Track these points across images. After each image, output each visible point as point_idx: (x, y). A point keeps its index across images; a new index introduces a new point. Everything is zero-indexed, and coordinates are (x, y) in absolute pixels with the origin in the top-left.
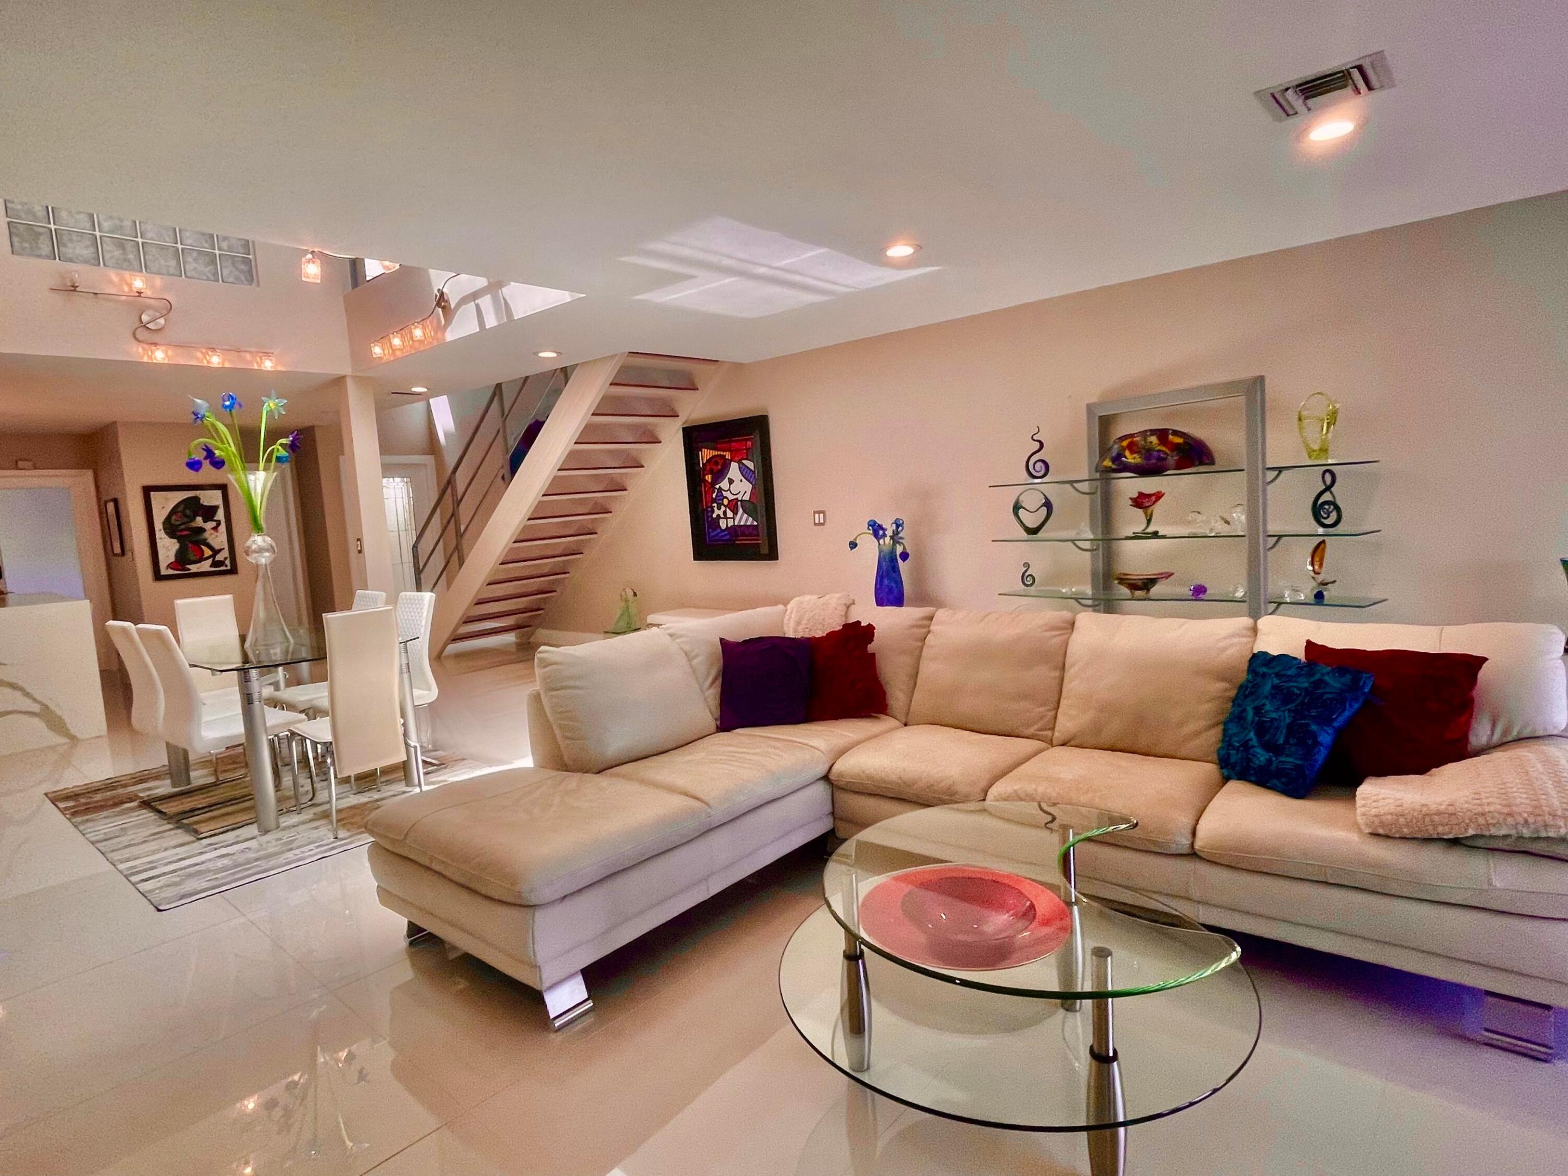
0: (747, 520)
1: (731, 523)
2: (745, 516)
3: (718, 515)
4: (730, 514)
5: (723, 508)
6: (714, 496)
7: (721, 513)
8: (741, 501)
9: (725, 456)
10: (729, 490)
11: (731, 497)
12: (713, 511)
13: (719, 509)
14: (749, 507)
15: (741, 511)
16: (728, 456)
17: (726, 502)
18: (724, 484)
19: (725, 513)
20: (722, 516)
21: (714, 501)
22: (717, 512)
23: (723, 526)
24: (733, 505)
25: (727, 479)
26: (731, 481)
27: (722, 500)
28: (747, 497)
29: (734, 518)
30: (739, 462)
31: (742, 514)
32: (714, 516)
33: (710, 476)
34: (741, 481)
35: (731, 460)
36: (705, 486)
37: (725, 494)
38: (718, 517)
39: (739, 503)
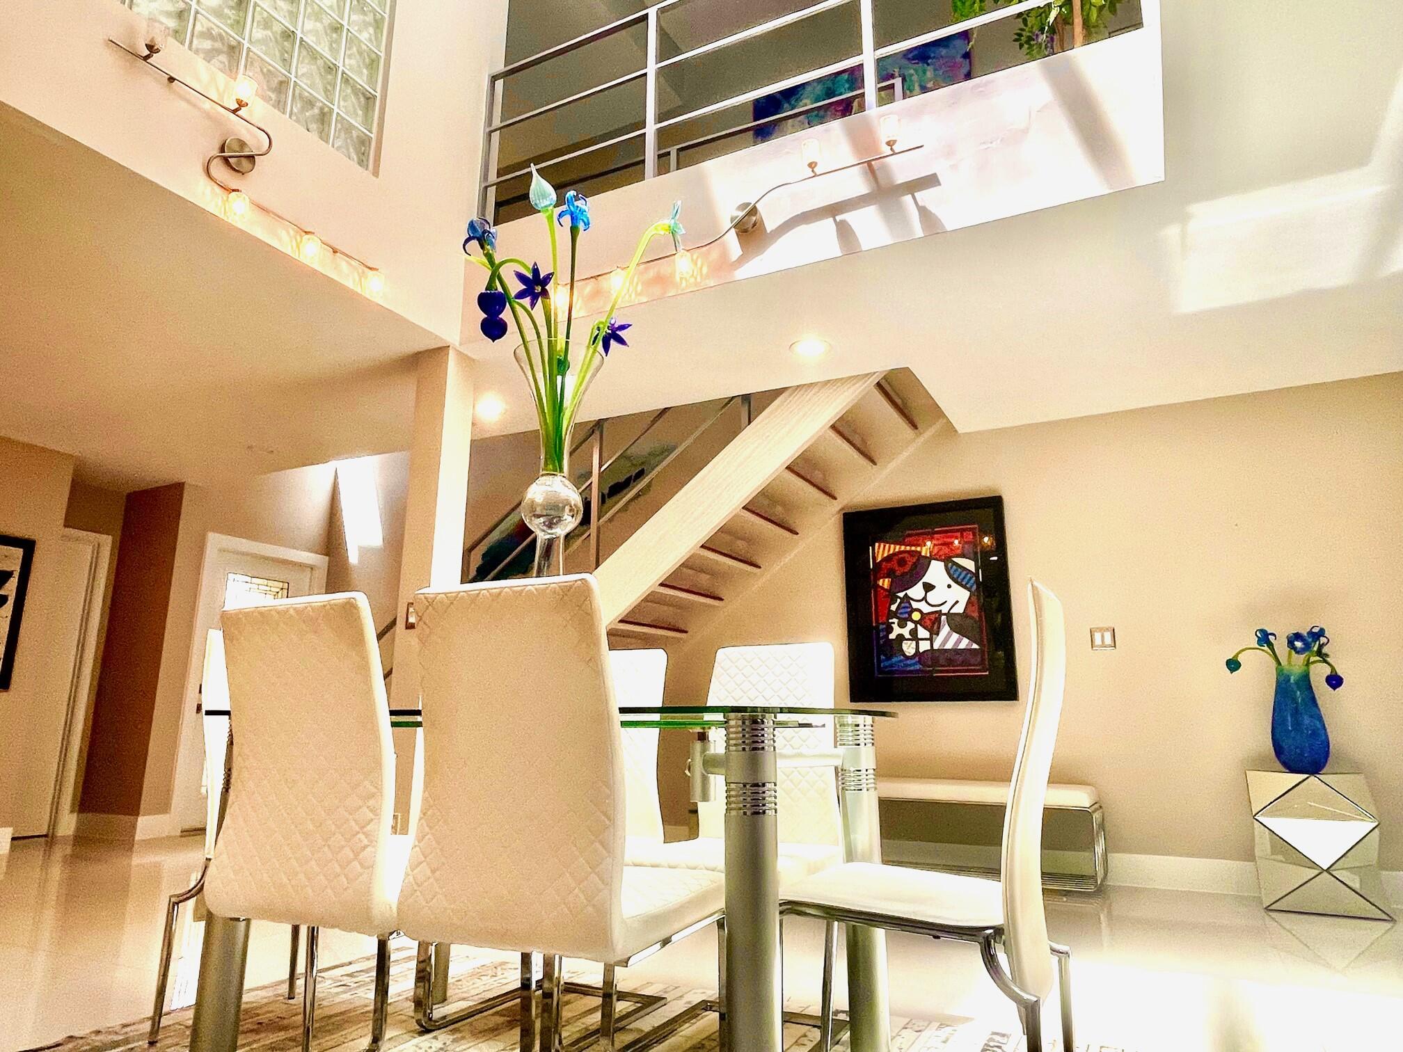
0: (958, 642)
1: (924, 646)
2: (955, 636)
3: (900, 636)
4: (923, 633)
5: (910, 625)
6: (894, 608)
7: (906, 632)
8: (948, 615)
9: (920, 553)
10: (925, 599)
11: (926, 609)
12: (890, 630)
13: (902, 625)
14: (959, 624)
15: (945, 630)
16: (925, 552)
17: (916, 616)
18: (916, 592)
19: (914, 633)
20: (908, 636)
21: (895, 615)
22: (897, 631)
23: (909, 648)
24: (932, 622)
25: (920, 584)
26: (929, 587)
27: (910, 614)
28: (959, 609)
29: (931, 640)
30: (947, 560)
31: (948, 634)
32: (892, 636)
33: (886, 580)
34: (949, 586)
35: (932, 558)
36: (876, 592)
37: (915, 605)
38: (901, 638)
39: (943, 618)
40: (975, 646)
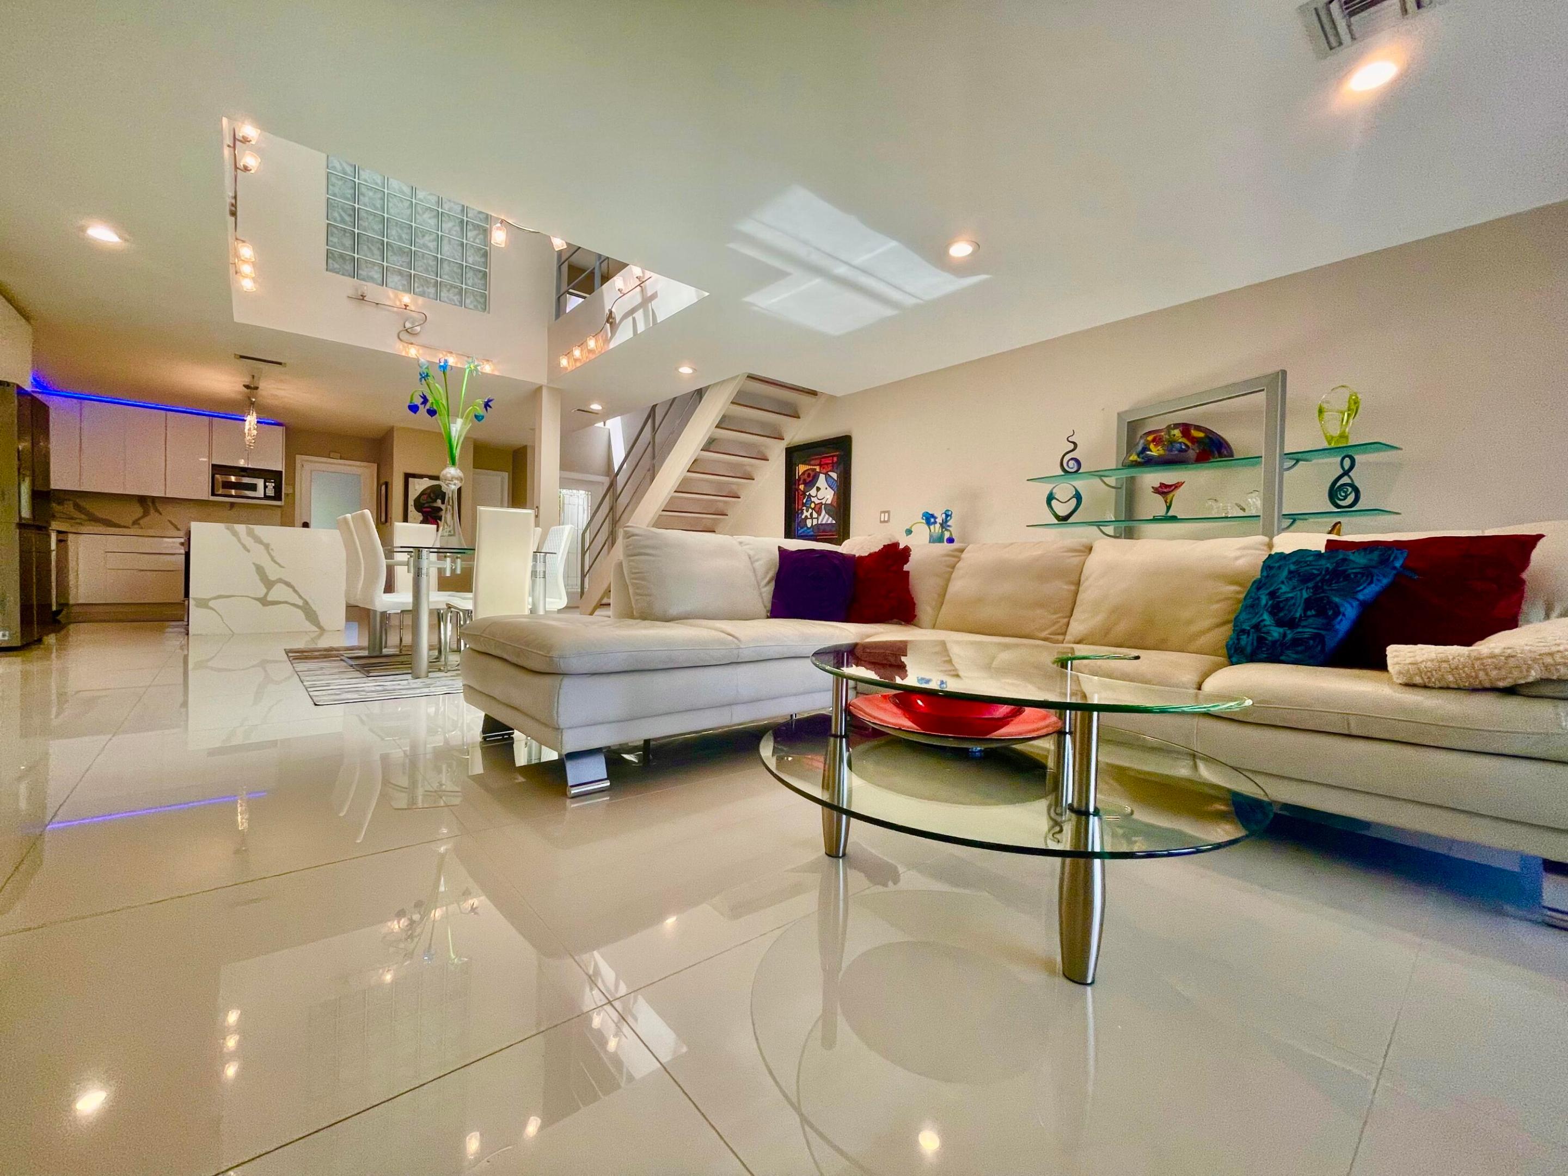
0: (828, 519)
2: (827, 516)
3: (806, 516)
5: (810, 511)
7: (808, 514)
8: (825, 504)
9: (816, 469)
10: (816, 496)
11: (817, 501)
12: (802, 513)
13: (807, 511)
14: (829, 509)
15: (823, 512)
16: (818, 469)
18: (813, 492)
19: (811, 514)
20: (809, 517)
21: (804, 505)
22: (805, 514)
23: (809, 523)
24: (818, 508)
25: (815, 487)
26: (818, 489)
27: (810, 504)
28: (829, 502)
29: (817, 518)
30: (826, 474)
31: (824, 516)
32: (803, 517)
33: (802, 485)
34: (826, 488)
35: (820, 473)
36: (798, 493)
37: (812, 499)
38: (806, 517)
39: (823, 506)
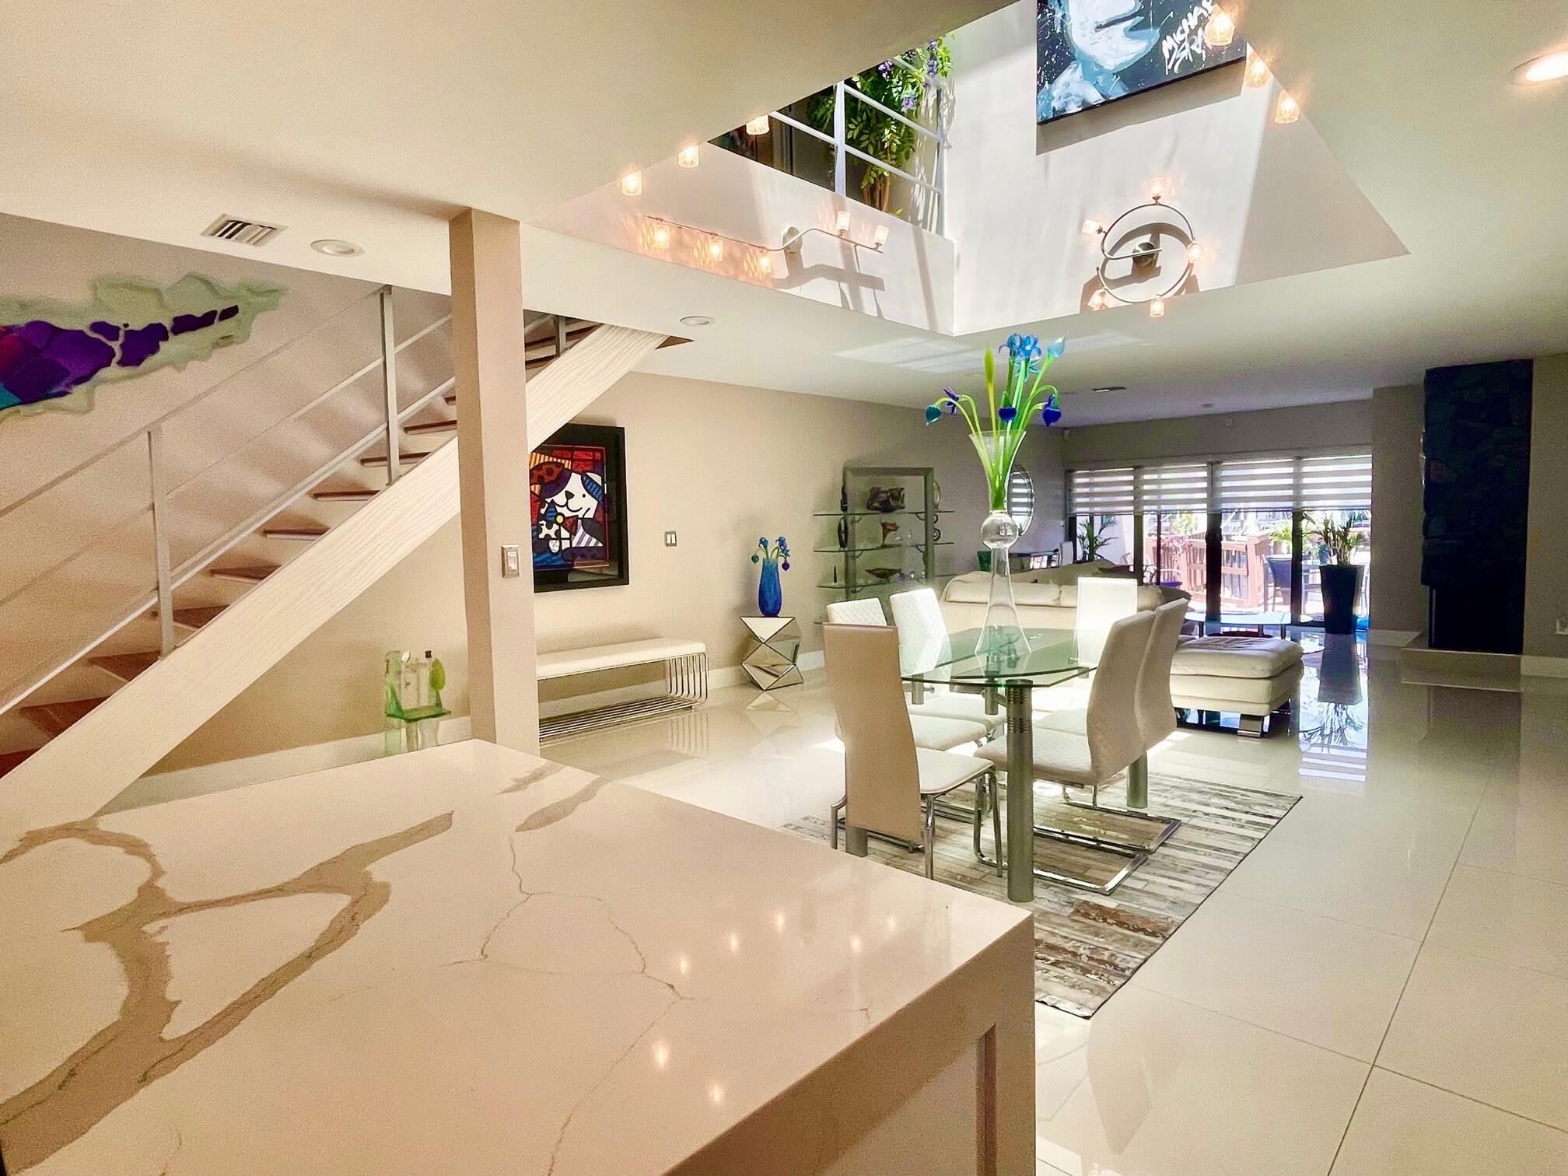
12: (540, 530)
22: (545, 532)
23: (554, 549)
29: (570, 539)
32: (542, 536)
37: (559, 510)
40: (600, 545)
